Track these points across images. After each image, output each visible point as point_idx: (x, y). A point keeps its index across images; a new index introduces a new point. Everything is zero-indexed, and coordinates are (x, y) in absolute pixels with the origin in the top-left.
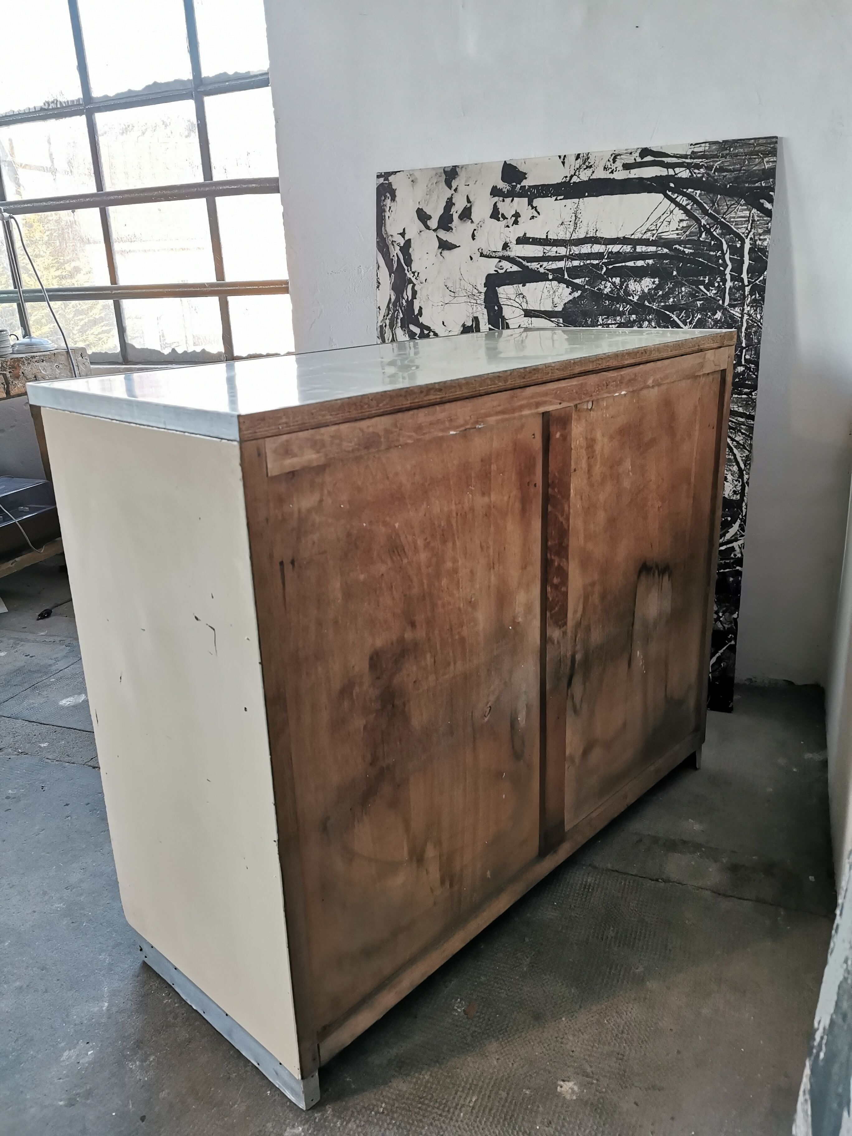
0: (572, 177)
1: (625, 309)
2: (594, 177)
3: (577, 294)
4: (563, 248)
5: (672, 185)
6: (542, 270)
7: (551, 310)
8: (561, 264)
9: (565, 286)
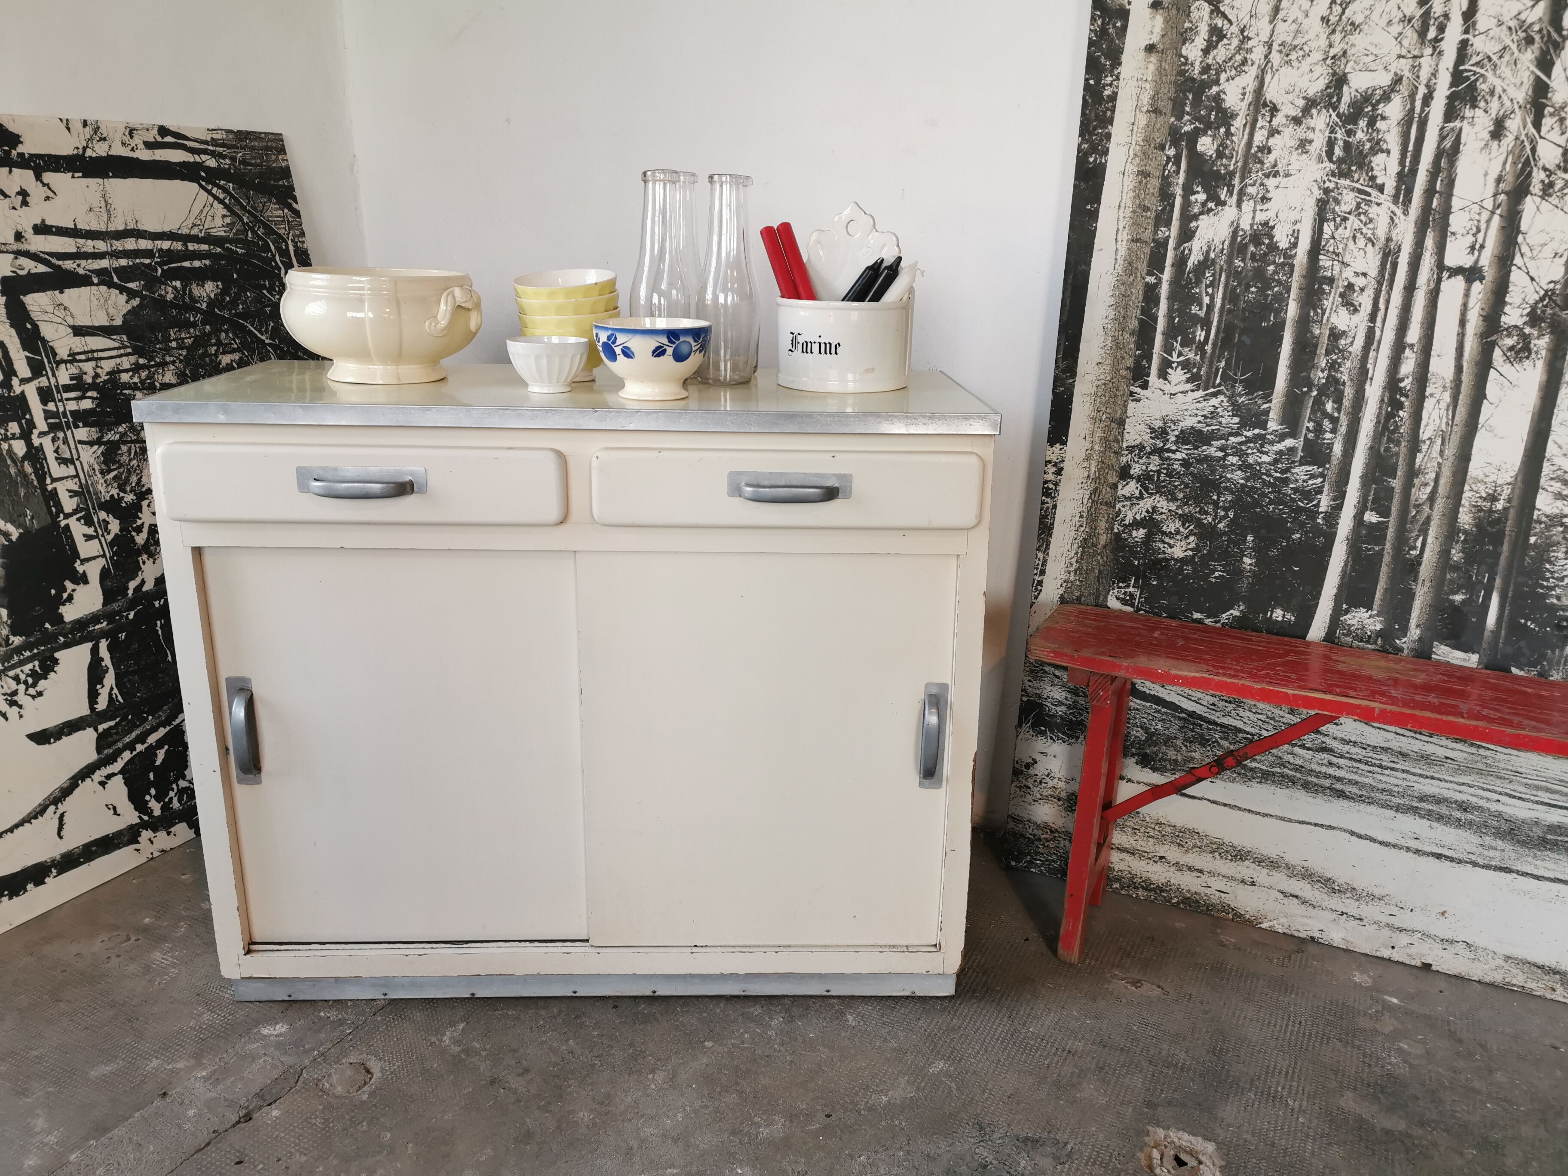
0: (84, 149)
1: (196, 319)
2: (113, 152)
3: (136, 302)
4: (101, 242)
5: (203, 174)
6: (81, 271)
7: (107, 324)
8: (104, 263)
9: (117, 292)
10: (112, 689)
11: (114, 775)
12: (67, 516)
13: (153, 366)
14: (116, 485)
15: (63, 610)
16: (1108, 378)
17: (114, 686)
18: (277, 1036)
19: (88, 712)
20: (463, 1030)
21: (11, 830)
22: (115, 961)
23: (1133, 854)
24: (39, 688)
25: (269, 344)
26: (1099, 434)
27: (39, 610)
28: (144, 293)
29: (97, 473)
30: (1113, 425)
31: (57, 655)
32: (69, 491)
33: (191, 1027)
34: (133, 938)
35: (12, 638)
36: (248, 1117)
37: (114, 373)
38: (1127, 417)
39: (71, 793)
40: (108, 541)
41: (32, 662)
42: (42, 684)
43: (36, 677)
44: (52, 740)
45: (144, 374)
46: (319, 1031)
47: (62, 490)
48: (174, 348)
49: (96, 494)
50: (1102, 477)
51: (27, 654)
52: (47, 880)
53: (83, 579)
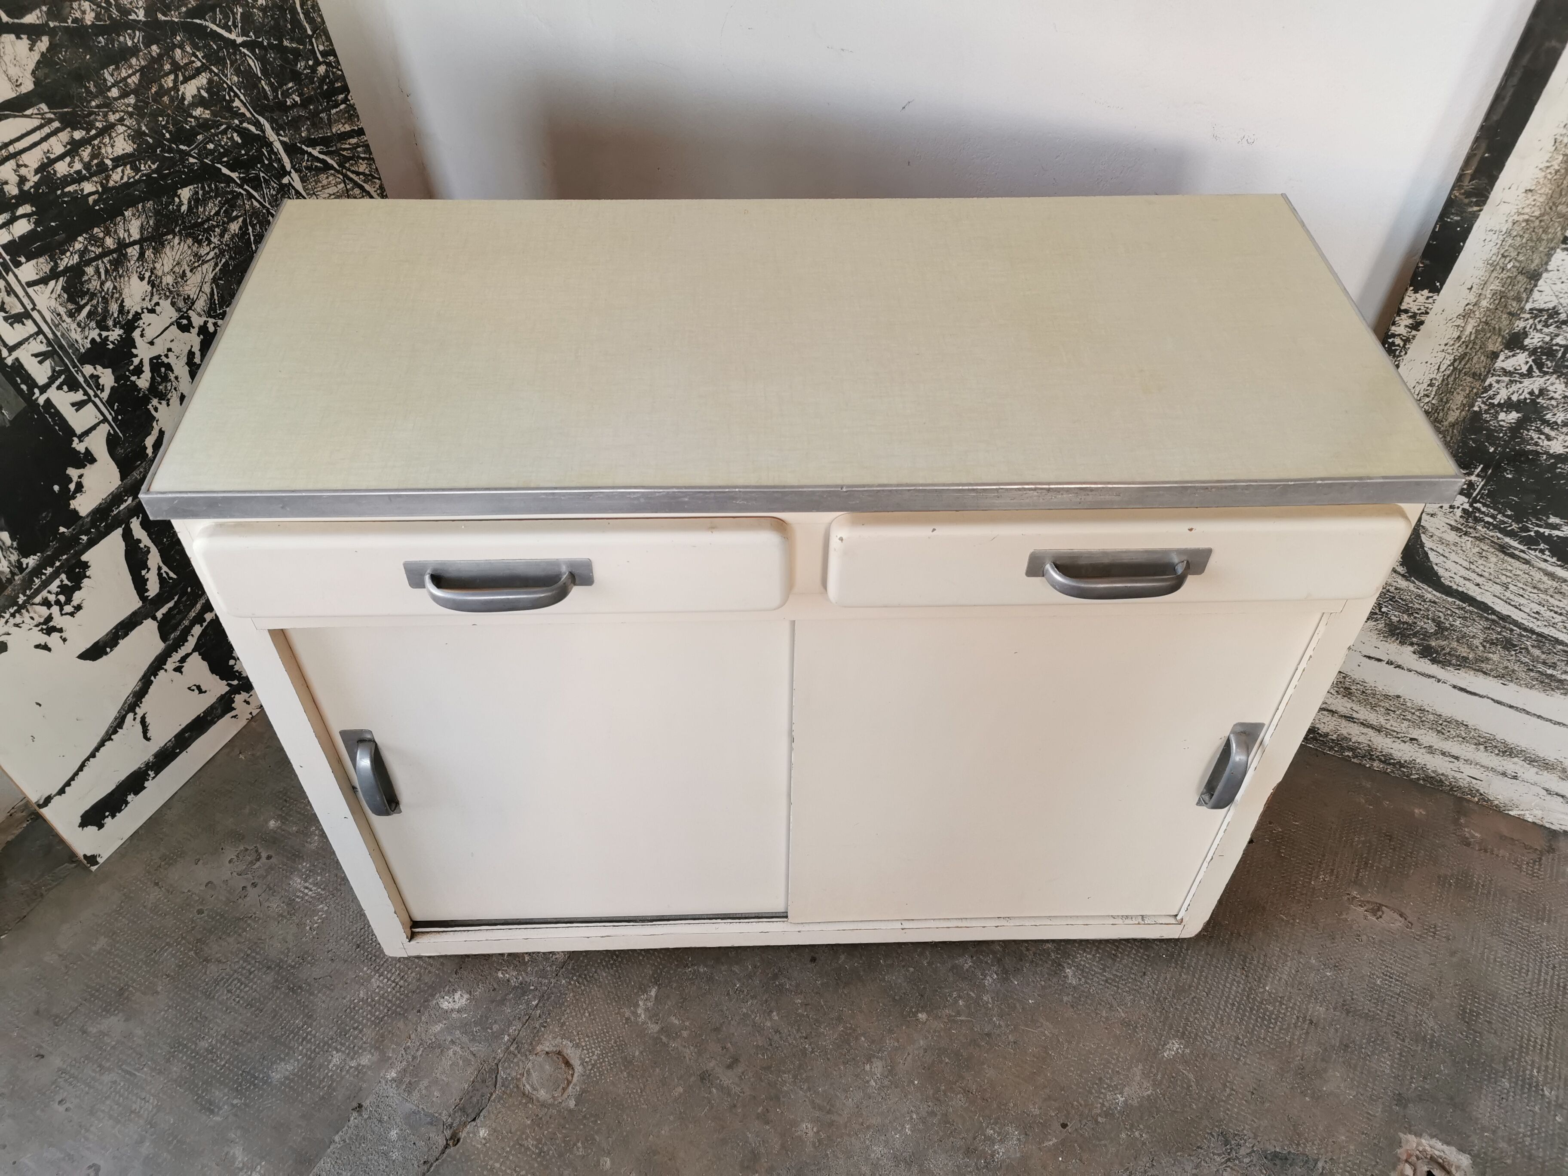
1: (136, 41)
3: (44, 44)
7: (14, 95)
9: (13, 37)
10: (160, 568)
11: (188, 655)
12: (43, 389)
13: (95, 137)
14: (93, 324)
15: (74, 504)
16: (1537, 213)
17: (161, 564)
18: (459, 1011)
19: (140, 604)
20: (656, 996)
21: (93, 755)
22: (252, 892)
23: (1379, 731)
24: (75, 602)
25: (244, 44)
26: (1495, 286)
27: (47, 516)
28: (51, 24)
29: (65, 317)
30: (1520, 277)
31: (84, 558)
32: (36, 355)
33: (362, 1000)
34: (264, 855)
35: (24, 561)
36: (455, 1139)
37: (43, 168)
38: (1546, 270)
39: (147, 692)
40: (104, 400)
41: (58, 577)
42: (77, 597)
43: (68, 591)
44: (108, 650)
45: (86, 153)
46: (503, 1002)
47: (26, 357)
48: (116, 99)
49: (72, 346)
50: (1478, 342)
51: (49, 570)
52: (146, 784)
53: (89, 458)
